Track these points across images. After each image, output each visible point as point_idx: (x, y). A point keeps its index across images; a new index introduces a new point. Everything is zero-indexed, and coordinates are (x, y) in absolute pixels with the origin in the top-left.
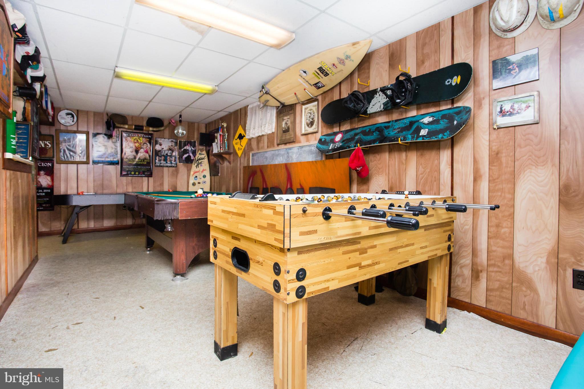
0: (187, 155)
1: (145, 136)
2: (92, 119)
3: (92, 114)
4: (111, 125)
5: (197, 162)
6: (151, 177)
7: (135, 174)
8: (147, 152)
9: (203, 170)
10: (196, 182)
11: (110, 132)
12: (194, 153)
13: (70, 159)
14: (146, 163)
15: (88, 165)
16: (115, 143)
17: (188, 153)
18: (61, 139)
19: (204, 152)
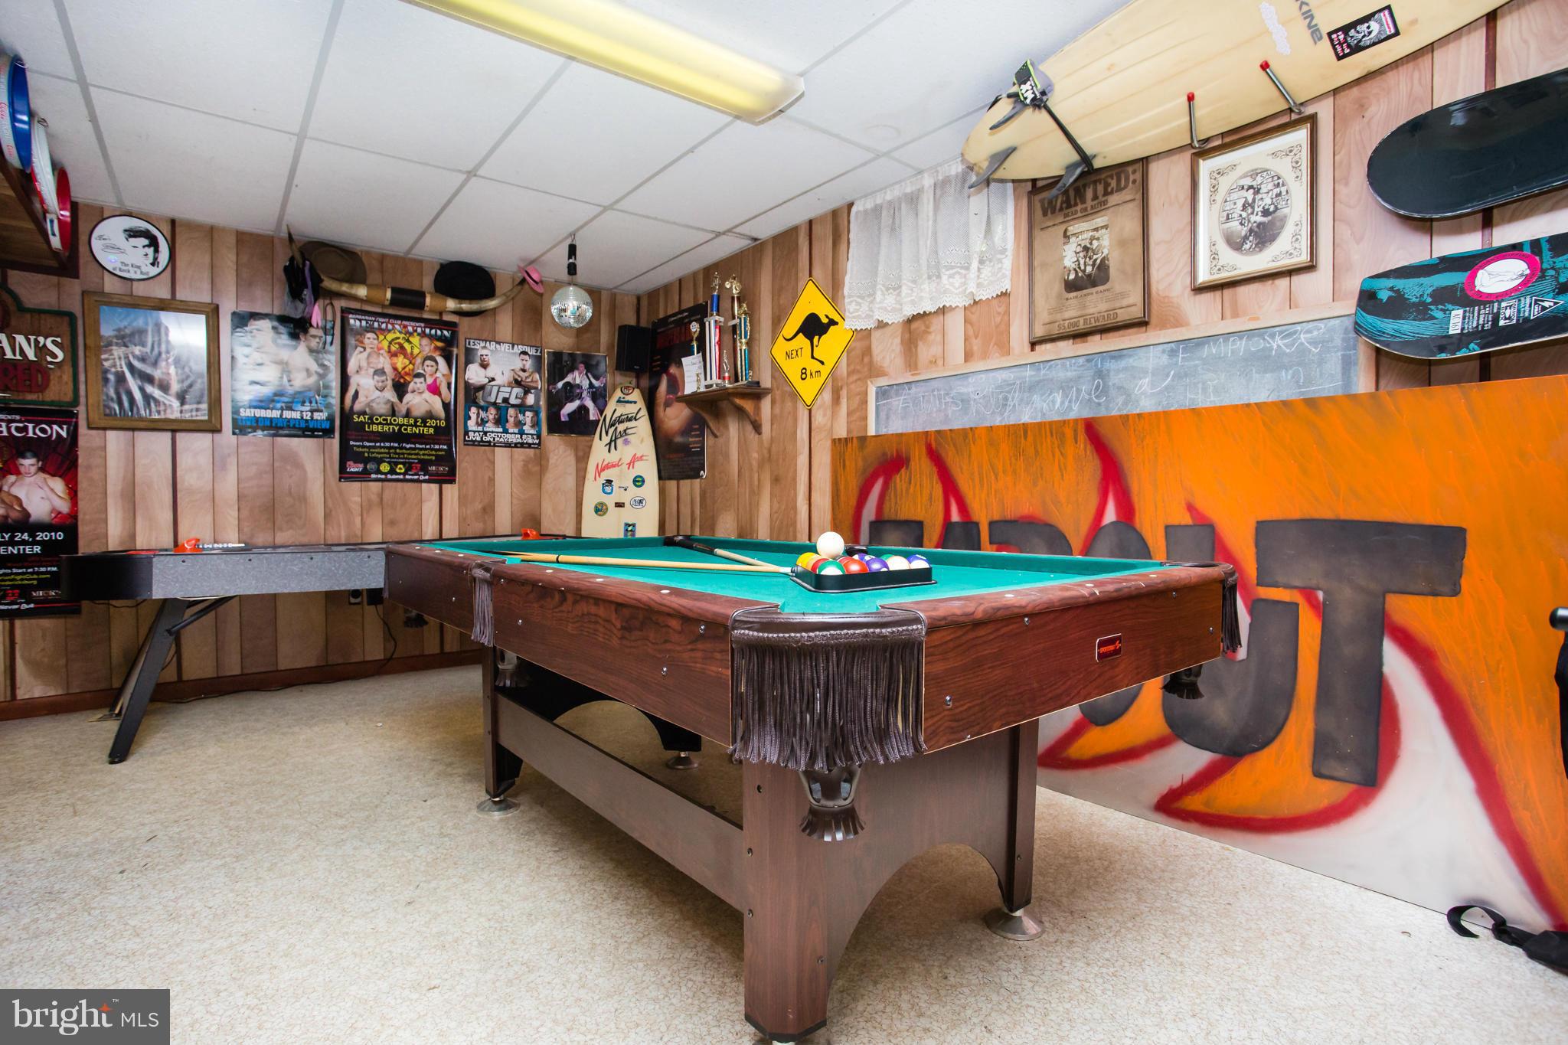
0: (576, 404)
1: (427, 331)
2: (229, 258)
3: (232, 240)
4: (304, 279)
5: (611, 430)
6: (452, 481)
7: (392, 471)
8: (434, 389)
9: (634, 460)
10: (610, 501)
11: (301, 306)
12: (600, 397)
13: (142, 412)
14: (432, 431)
15: (217, 436)
16: (318, 352)
17: (580, 396)
18: (107, 331)
19: (636, 395)
